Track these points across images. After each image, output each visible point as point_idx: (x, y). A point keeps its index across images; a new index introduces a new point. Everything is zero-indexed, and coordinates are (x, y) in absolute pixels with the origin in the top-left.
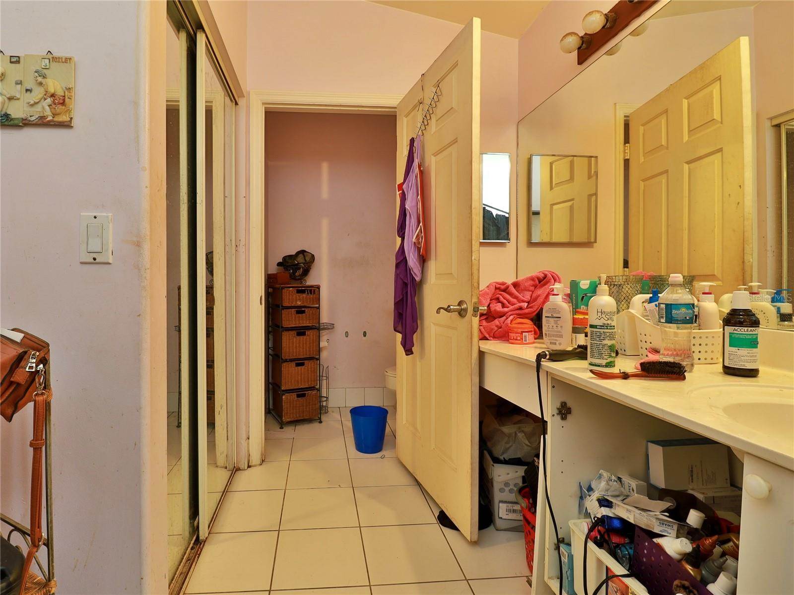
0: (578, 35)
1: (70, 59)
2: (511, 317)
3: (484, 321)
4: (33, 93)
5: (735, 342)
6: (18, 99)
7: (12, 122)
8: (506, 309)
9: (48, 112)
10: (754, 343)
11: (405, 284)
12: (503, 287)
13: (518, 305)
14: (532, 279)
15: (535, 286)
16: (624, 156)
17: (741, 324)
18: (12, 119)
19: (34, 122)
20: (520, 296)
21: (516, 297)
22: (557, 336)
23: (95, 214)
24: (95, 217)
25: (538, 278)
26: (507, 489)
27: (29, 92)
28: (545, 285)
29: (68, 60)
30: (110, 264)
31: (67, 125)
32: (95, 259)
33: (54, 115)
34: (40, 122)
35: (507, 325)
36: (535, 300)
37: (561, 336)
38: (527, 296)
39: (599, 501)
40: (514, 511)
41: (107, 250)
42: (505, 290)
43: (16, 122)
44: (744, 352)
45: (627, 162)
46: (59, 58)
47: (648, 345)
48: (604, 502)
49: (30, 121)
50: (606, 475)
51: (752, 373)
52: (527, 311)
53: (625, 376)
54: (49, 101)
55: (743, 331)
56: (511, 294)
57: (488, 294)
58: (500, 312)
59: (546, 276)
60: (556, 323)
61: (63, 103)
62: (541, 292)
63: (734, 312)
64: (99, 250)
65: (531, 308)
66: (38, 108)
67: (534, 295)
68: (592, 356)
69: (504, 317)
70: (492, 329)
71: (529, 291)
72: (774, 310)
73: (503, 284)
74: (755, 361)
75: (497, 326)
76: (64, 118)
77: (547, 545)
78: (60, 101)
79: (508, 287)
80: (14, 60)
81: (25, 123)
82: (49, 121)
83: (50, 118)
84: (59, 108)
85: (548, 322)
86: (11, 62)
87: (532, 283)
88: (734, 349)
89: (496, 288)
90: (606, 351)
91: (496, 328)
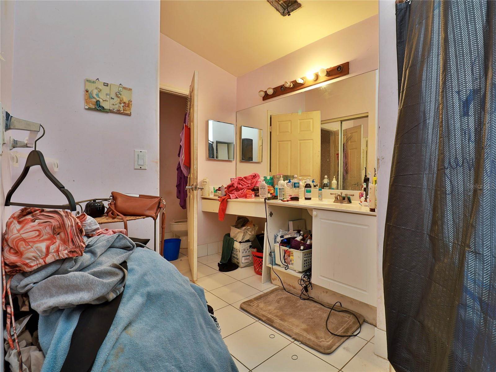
0: (264, 91)
1: (131, 89)
2: (246, 189)
3: (235, 192)
4: (114, 100)
5: (307, 192)
6: (107, 101)
7: (105, 111)
8: (244, 187)
9: (122, 109)
10: (310, 192)
11: (181, 178)
12: (241, 179)
13: (247, 185)
14: (251, 176)
15: (252, 178)
16: (270, 131)
17: (308, 187)
18: (105, 109)
19: (115, 112)
20: (248, 182)
21: (246, 182)
22: (264, 194)
23: (141, 151)
24: (141, 152)
25: (253, 176)
26: (245, 252)
27: (112, 99)
28: (256, 178)
29: (130, 90)
30: (146, 169)
31: (129, 115)
32: (141, 168)
33: (124, 110)
34: (118, 112)
35: (245, 192)
36: (253, 183)
37: (265, 194)
38: (250, 182)
39: (280, 237)
40: (247, 259)
41: (146, 164)
42: (241, 180)
43: (107, 110)
44: (309, 194)
45: (271, 132)
46: (126, 88)
47: (289, 195)
48: (282, 237)
49: (113, 111)
50: (281, 230)
51: (310, 199)
52: (251, 187)
53: (288, 201)
54: (123, 104)
55: (308, 189)
56: (244, 181)
57: (237, 181)
58: (242, 188)
59: (256, 175)
60: (264, 190)
61: (128, 106)
62: (254, 180)
63: (307, 184)
64: (143, 164)
65: (252, 186)
66: (117, 106)
67: (252, 182)
68: (279, 197)
69: (243, 190)
70: (239, 194)
71: (250, 180)
72: (313, 184)
73: (241, 178)
74: (310, 196)
75: (241, 193)
76: (128, 112)
77: (267, 255)
78: (128, 105)
79: (243, 179)
80: (106, 84)
81: (111, 111)
82: (122, 112)
83: (122, 111)
84: (127, 108)
85: (261, 190)
86: (104, 85)
87: (251, 177)
88: (307, 193)
89: (239, 179)
90: (282, 195)
91: (241, 194)
